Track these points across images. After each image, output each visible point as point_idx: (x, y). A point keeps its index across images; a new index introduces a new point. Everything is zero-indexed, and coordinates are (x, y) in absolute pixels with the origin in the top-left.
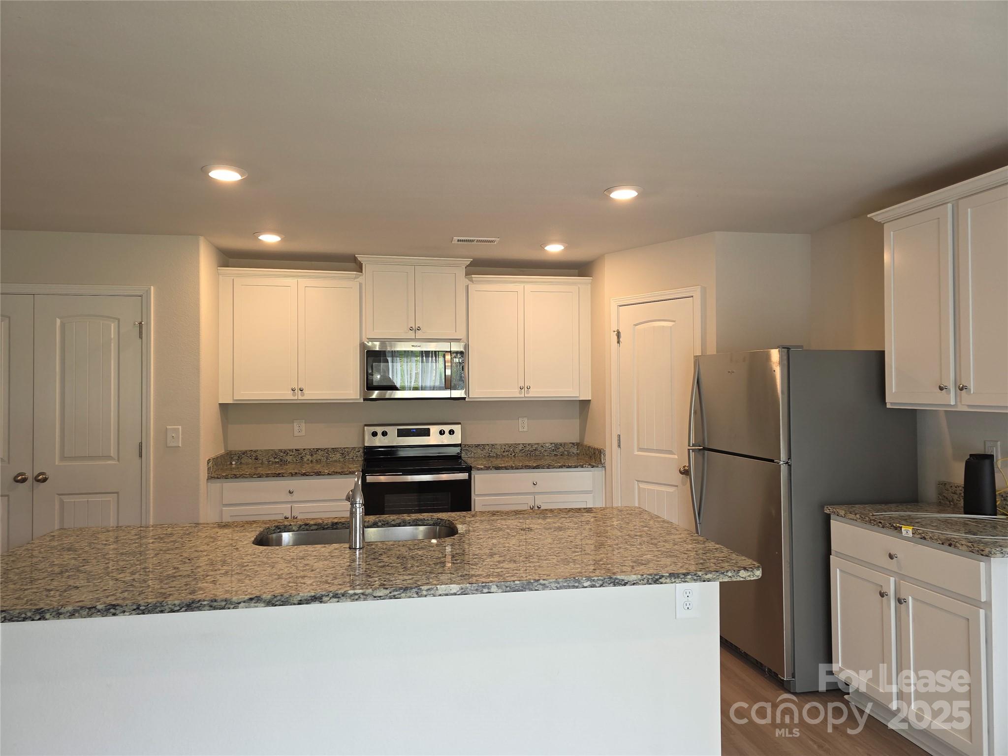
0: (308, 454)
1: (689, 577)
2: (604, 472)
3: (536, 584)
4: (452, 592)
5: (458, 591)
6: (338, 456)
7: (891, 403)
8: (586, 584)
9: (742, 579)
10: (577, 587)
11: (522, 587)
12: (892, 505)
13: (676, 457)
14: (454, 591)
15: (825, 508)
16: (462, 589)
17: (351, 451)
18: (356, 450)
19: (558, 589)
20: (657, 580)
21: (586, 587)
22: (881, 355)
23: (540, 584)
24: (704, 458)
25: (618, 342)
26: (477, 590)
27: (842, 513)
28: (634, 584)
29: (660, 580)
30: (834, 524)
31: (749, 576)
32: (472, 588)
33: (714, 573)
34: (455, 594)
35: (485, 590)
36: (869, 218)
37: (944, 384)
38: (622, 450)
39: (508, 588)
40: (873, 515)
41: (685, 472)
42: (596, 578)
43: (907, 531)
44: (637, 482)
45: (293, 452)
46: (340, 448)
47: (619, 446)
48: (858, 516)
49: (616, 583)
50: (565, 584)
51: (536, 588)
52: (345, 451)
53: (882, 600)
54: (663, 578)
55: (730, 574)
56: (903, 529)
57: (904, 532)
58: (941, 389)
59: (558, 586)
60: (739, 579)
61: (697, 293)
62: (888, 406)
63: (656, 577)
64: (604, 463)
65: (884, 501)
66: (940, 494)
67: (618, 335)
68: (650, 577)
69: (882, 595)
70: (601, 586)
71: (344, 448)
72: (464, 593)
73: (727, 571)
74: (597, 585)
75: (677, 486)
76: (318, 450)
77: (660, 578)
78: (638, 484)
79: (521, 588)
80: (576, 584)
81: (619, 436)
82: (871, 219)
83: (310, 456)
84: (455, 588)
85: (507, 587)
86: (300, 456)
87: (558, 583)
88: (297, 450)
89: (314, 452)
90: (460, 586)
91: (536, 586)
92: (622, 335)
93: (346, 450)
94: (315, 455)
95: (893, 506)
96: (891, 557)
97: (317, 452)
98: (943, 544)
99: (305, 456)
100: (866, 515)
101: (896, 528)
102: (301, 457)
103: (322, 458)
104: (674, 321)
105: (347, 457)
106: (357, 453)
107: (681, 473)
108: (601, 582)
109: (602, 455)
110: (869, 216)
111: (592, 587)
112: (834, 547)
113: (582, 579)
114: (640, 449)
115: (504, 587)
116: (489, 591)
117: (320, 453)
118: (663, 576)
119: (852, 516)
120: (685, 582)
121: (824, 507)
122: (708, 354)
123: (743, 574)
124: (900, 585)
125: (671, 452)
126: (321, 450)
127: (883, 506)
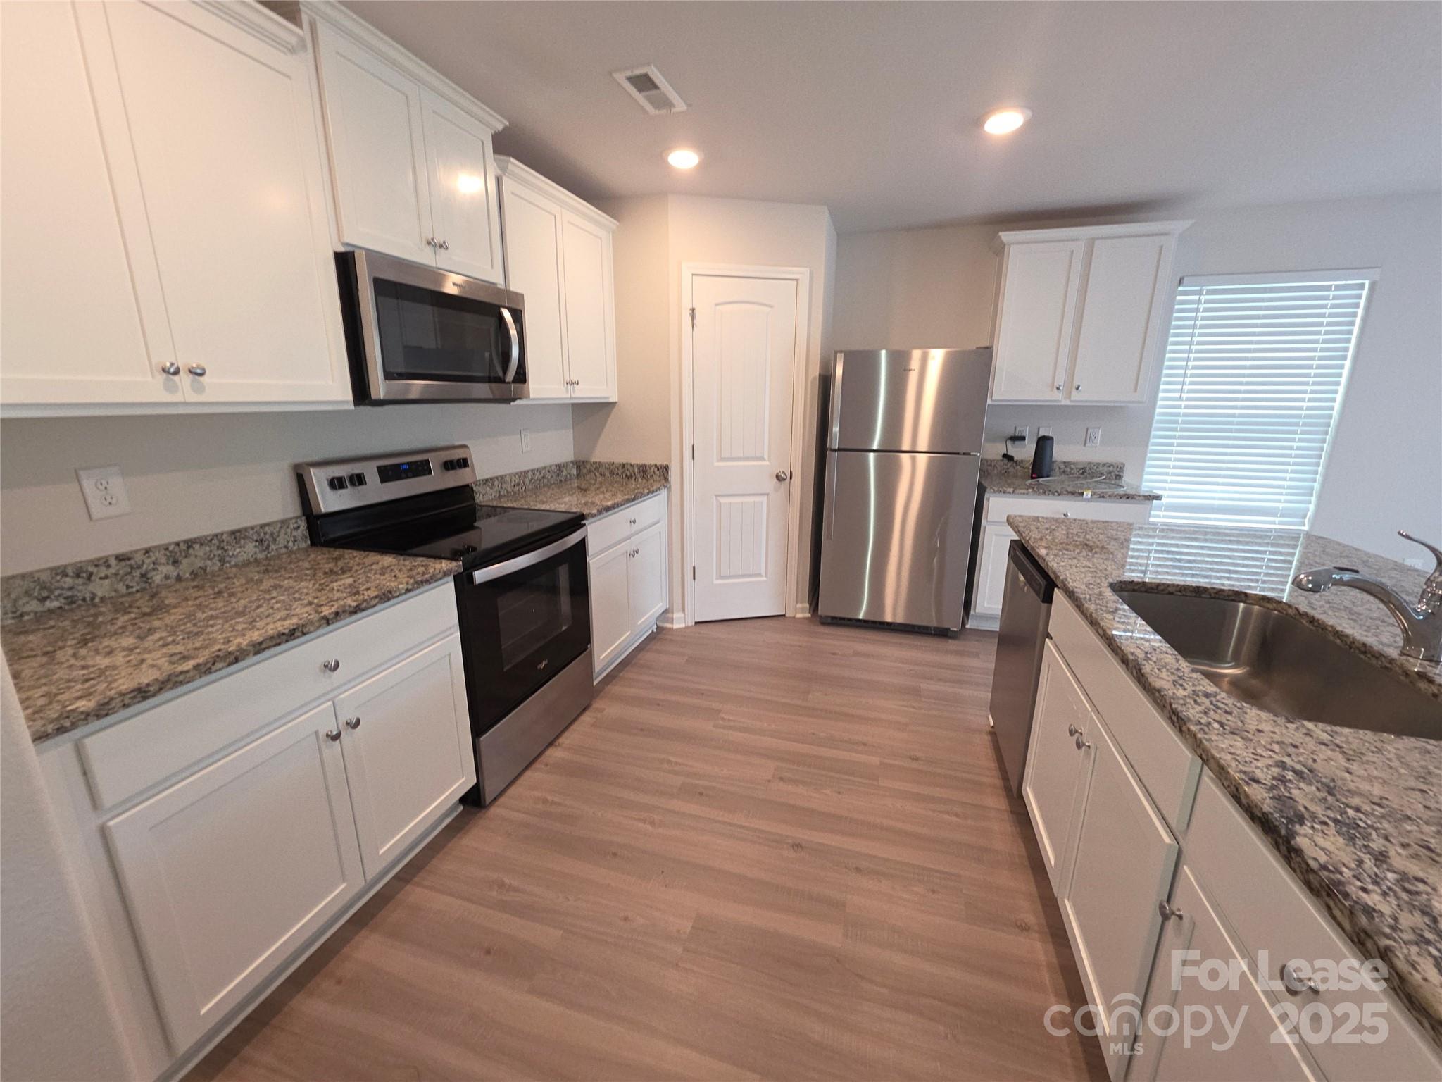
0: (163, 560)
6: (250, 550)
13: (773, 463)
17: (279, 532)
18: (292, 526)
25: (693, 327)
30: (989, 499)
43: (1088, 494)
45: (109, 566)
46: (252, 528)
47: (693, 458)
52: (265, 534)
56: (1084, 494)
58: (1057, 388)
61: (804, 276)
62: (989, 403)
64: (671, 482)
67: (693, 314)
71: (262, 526)
75: (766, 495)
76: (190, 544)
81: (693, 446)
83: (171, 568)
86: (137, 573)
88: (120, 558)
89: (178, 552)
92: (698, 315)
93: (267, 529)
94: (185, 562)
97: (191, 551)
99: (154, 569)
102: (143, 576)
103: (209, 563)
104: (772, 306)
105: (273, 547)
106: (295, 533)
107: (775, 478)
117: (198, 551)
125: (761, 459)
126: (201, 541)
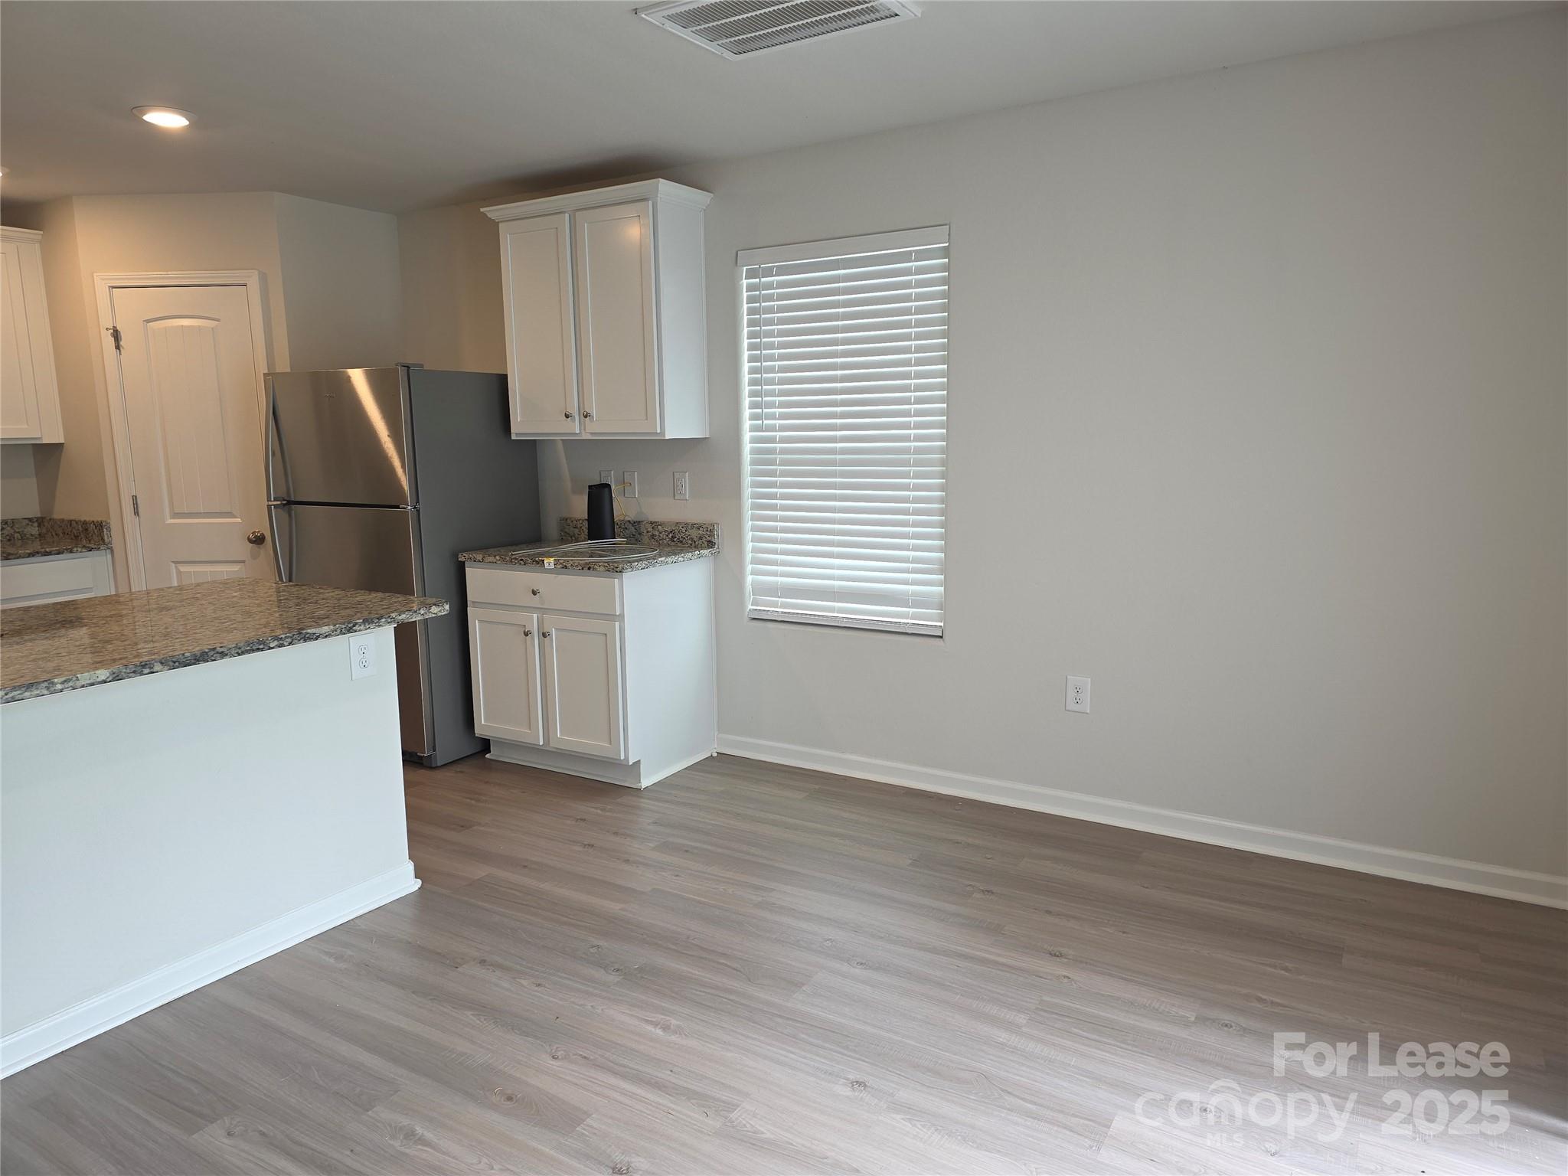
1: (383, 620)
2: (109, 556)
3: (212, 653)
4: (99, 680)
5: (108, 678)
7: (516, 434)
8: (272, 646)
9: (434, 615)
10: (262, 650)
11: (195, 659)
12: (522, 546)
13: (239, 520)
14: (103, 678)
15: (460, 556)
16: (114, 673)
19: (239, 655)
20: (351, 628)
21: (273, 648)
22: (503, 380)
23: (218, 653)
24: (290, 516)
25: (118, 347)
26: (134, 672)
27: (479, 557)
28: (326, 637)
29: (354, 628)
30: (467, 570)
31: (440, 611)
32: (128, 671)
33: (407, 613)
34: (105, 682)
35: (146, 671)
36: (482, 212)
37: (570, 411)
38: (141, 520)
39: (177, 664)
40: (512, 555)
41: (258, 540)
42: (283, 636)
43: (550, 562)
44: (173, 565)
47: (136, 513)
48: (498, 558)
49: (307, 638)
50: (248, 648)
51: (213, 658)
53: (526, 640)
54: (357, 626)
55: (422, 612)
56: (545, 562)
57: (546, 565)
58: (567, 416)
59: (240, 652)
60: (431, 615)
61: (254, 281)
62: (513, 437)
63: (350, 625)
64: (110, 543)
65: (515, 543)
66: (562, 530)
67: (116, 335)
68: (343, 626)
69: (526, 634)
70: (290, 644)
72: (117, 678)
73: (420, 609)
74: (286, 644)
75: (243, 562)
77: (354, 626)
78: (176, 567)
79: (193, 661)
80: (261, 647)
81: (135, 498)
82: (484, 214)
84: (103, 674)
85: (174, 662)
87: (240, 648)
90: (110, 670)
91: (212, 656)
92: (123, 335)
95: (524, 546)
96: (534, 593)
98: (583, 569)
100: (506, 555)
101: (538, 563)
104: (218, 320)
107: (250, 541)
108: (289, 640)
109: (105, 530)
110: (482, 210)
111: (279, 647)
112: (470, 597)
113: (267, 640)
114: (175, 515)
115: (171, 663)
116: (152, 670)
118: (357, 623)
119: (491, 559)
120: (379, 626)
121: (458, 555)
122: (277, 371)
123: (434, 609)
124: (543, 619)
125: (230, 515)
127: (514, 547)
